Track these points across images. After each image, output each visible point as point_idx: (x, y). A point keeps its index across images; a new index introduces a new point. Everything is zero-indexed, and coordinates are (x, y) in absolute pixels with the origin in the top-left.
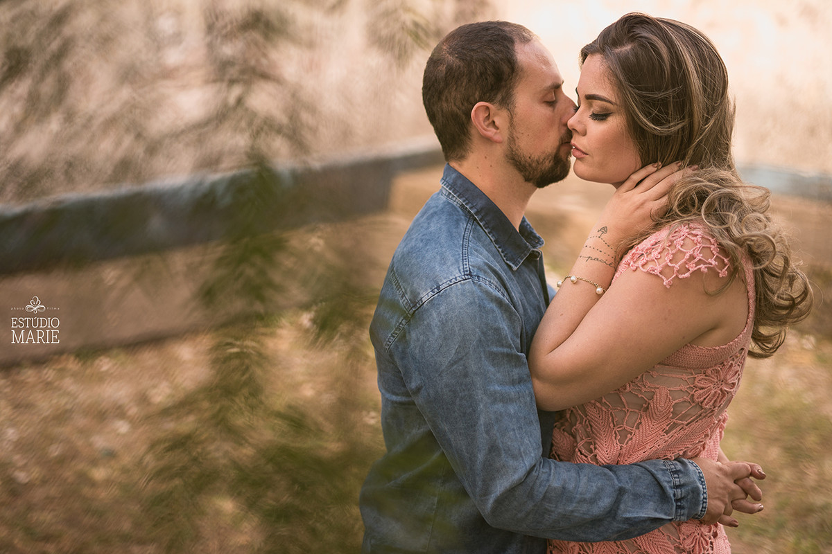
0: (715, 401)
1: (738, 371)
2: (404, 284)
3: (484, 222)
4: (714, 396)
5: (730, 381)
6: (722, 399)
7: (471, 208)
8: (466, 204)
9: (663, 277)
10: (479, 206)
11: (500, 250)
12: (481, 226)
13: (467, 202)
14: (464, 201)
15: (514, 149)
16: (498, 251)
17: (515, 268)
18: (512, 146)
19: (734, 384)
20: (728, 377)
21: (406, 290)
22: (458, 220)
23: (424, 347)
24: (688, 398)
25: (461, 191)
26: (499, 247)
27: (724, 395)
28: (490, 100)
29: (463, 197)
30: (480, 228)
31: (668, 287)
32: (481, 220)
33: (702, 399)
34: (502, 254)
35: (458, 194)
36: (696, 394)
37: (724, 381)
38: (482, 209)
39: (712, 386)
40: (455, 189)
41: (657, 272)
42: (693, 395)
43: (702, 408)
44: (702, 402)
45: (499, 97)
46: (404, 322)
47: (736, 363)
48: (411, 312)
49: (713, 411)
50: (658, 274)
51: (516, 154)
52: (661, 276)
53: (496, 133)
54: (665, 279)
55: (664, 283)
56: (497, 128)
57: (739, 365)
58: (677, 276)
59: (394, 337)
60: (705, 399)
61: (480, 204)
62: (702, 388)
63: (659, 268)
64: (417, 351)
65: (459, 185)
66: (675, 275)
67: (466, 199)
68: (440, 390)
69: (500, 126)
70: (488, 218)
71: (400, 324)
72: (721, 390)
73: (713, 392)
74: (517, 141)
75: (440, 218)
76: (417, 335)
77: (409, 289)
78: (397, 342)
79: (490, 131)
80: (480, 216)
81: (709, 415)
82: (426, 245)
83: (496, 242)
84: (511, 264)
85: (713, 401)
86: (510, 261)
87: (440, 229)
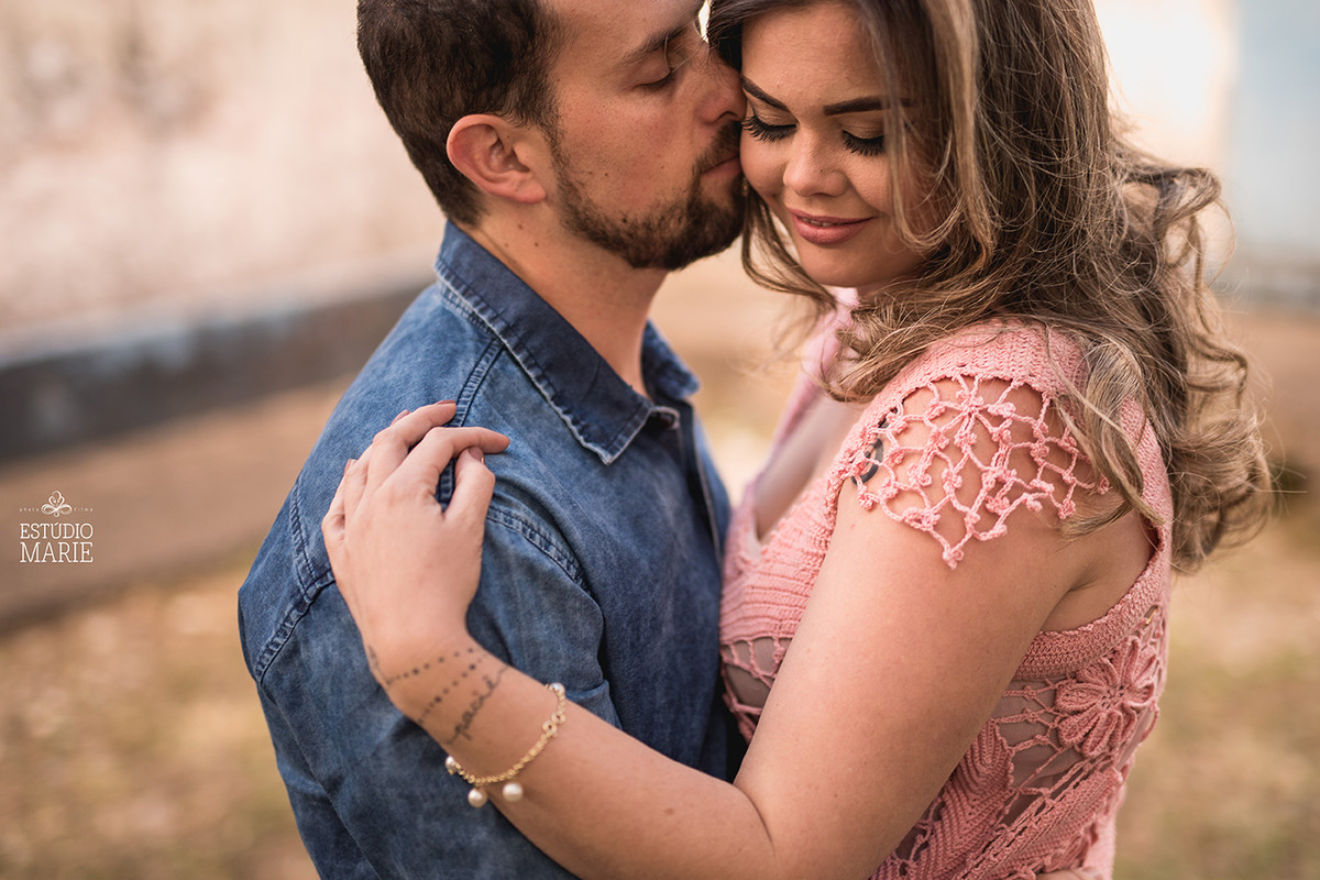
0: (1112, 736)
1: (1154, 657)
2: (307, 519)
3: (525, 353)
4: (1108, 723)
5: (1140, 684)
6: (1127, 726)
7: (492, 320)
8: (482, 311)
9: (942, 540)
10: (511, 315)
11: (568, 419)
12: (517, 363)
13: (483, 305)
14: (476, 304)
15: (580, 209)
16: (564, 422)
17: (607, 458)
18: (573, 203)
19: (1149, 688)
20: (1133, 676)
21: (308, 536)
22: (456, 351)
23: (341, 681)
24: (1044, 739)
25: (470, 281)
26: (565, 413)
27: (1130, 719)
28: (491, 107)
29: (475, 293)
30: (515, 369)
31: (953, 565)
32: (517, 348)
33: (1080, 735)
34: (574, 429)
35: (464, 287)
36: (1065, 727)
37: (1126, 686)
38: (518, 320)
39: (1099, 702)
40: (457, 278)
41: (926, 526)
42: (1057, 730)
43: (1082, 757)
44: (1081, 745)
45: (513, 95)
46: (294, 616)
47: (1145, 640)
48: (312, 591)
49: (1109, 757)
50: (931, 530)
51: (587, 218)
52: (937, 536)
53: (522, 182)
54: (946, 545)
55: (945, 556)
56: (525, 169)
57: (1152, 643)
58: (974, 539)
59: (271, 652)
60: (1087, 735)
61: (514, 307)
62: (1077, 712)
63: (930, 515)
64: (327, 690)
65: (465, 265)
66: (968, 537)
67: (482, 299)
68: (378, 790)
69: (531, 164)
70: (534, 342)
71: (287, 619)
72: (1123, 708)
73: (1104, 715)
74: (582, 191)
75: (415, 350)
76: (325, 648)
77: (314, 534)
78: (279, 663)
79: (505, 180)
80: (515, 340)
81: (1101, 765)
82: (366, 418)
83: (558, 399)
84: (598, 450)
85: (1106, 738)
86: (596, 441)
87: (407, 379)
